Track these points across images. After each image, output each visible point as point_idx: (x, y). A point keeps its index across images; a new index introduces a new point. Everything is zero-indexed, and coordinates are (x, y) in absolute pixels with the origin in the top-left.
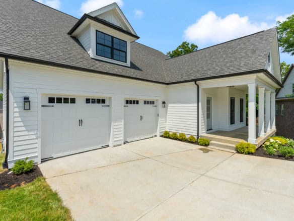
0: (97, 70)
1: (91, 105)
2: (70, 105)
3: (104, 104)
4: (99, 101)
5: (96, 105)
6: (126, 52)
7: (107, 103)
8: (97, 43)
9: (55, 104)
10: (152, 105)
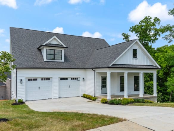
0: (45, 67)
1: (43, 81)
2: (35, 81)
3: (49, 81)
4: (47, 79)
5: (46, 81)
6: (62, 55)
7: (51, 80)
8: (47, 54)
9: (30, 81)
10: (76, 80)
